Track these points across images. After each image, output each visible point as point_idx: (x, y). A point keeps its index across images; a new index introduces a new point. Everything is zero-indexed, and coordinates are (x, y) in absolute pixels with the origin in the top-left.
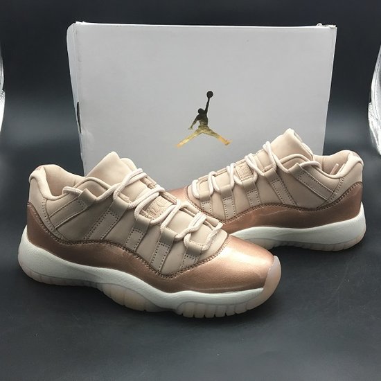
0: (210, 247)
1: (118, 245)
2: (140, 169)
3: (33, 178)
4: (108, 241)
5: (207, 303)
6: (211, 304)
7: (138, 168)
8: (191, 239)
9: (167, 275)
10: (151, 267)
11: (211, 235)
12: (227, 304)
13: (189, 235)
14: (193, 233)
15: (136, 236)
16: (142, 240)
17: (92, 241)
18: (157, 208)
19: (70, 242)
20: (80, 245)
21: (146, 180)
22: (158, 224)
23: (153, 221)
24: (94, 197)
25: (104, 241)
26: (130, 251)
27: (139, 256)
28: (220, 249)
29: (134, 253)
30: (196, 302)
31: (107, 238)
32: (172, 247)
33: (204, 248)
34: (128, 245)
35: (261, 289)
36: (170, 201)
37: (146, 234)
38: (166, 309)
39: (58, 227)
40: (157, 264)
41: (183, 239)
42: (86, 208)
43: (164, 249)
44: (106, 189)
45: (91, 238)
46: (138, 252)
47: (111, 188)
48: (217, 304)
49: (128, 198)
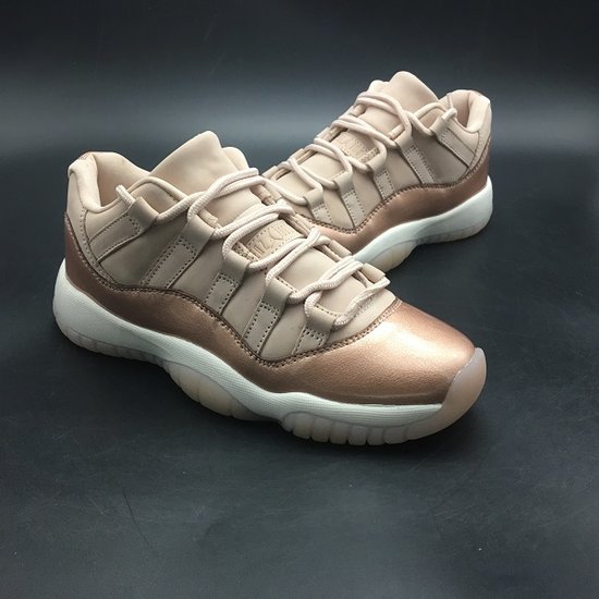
0: (351, 320)
1: (195, 300)
2: (255, 169)
3: (72, 172)
4: (177, 292)
5: (334, 419)
6: (341, 421)
7: (250, 167)
8: (319, 302)
9: (270, 362)
10: (244, 343)
11: (358, 299)
12: (371, 425)
13: (316, 296)
14: (326, 292)
15: (224, 287)
16: (233, 296)
17: (153, 289)
18: (268, 241)
19: (120, 287)
20: (135, 293)
21: (262, 189)
22: (264, 270)
23: (255, 265)
24: (154, 213)
25: (170, 290)
26: (212, 313)
27: (225, 323)
28: (370, 326)
29: (219, 317)
30: (314, 414)
31: (176, 286)
32: (283, 314)
33: (340, 320)
34: (209, 303)
35: (438, 407)
36: (298, 231)
37: (240, 286)
38: (263, 417)
39: (102, 260)
40: (254, 340)
41: (303, 301)
42: (141, 231)
43: (269, 315)
44: (177, 199)
45: (151, 284)
46: (225, 316)
47: (186, 198)
48: (351, 422)
49: (214, 219)
